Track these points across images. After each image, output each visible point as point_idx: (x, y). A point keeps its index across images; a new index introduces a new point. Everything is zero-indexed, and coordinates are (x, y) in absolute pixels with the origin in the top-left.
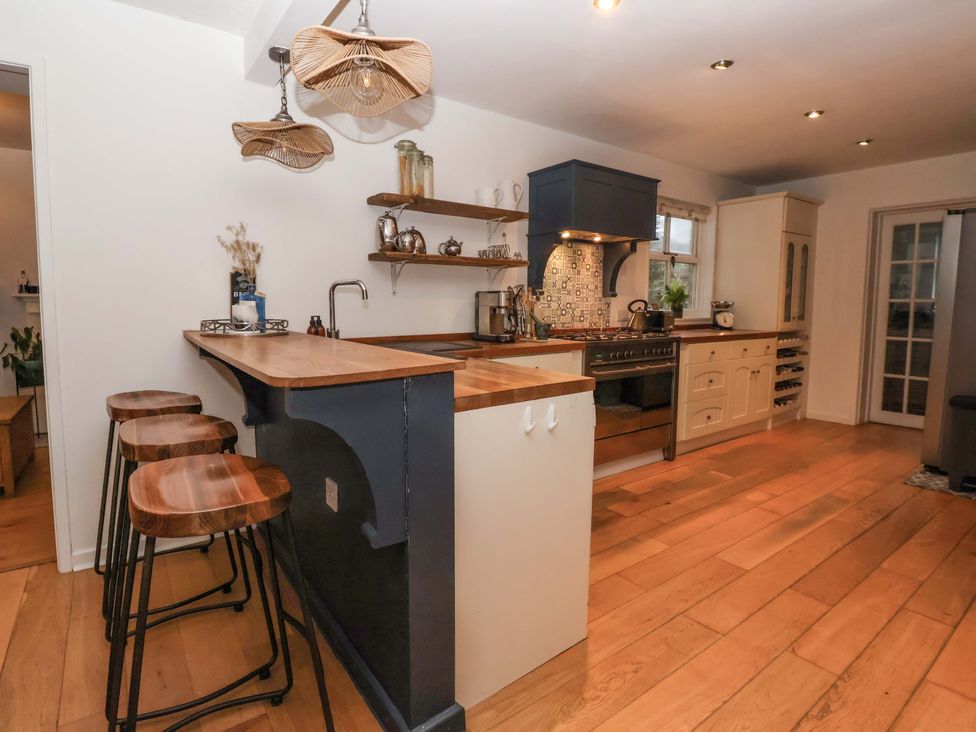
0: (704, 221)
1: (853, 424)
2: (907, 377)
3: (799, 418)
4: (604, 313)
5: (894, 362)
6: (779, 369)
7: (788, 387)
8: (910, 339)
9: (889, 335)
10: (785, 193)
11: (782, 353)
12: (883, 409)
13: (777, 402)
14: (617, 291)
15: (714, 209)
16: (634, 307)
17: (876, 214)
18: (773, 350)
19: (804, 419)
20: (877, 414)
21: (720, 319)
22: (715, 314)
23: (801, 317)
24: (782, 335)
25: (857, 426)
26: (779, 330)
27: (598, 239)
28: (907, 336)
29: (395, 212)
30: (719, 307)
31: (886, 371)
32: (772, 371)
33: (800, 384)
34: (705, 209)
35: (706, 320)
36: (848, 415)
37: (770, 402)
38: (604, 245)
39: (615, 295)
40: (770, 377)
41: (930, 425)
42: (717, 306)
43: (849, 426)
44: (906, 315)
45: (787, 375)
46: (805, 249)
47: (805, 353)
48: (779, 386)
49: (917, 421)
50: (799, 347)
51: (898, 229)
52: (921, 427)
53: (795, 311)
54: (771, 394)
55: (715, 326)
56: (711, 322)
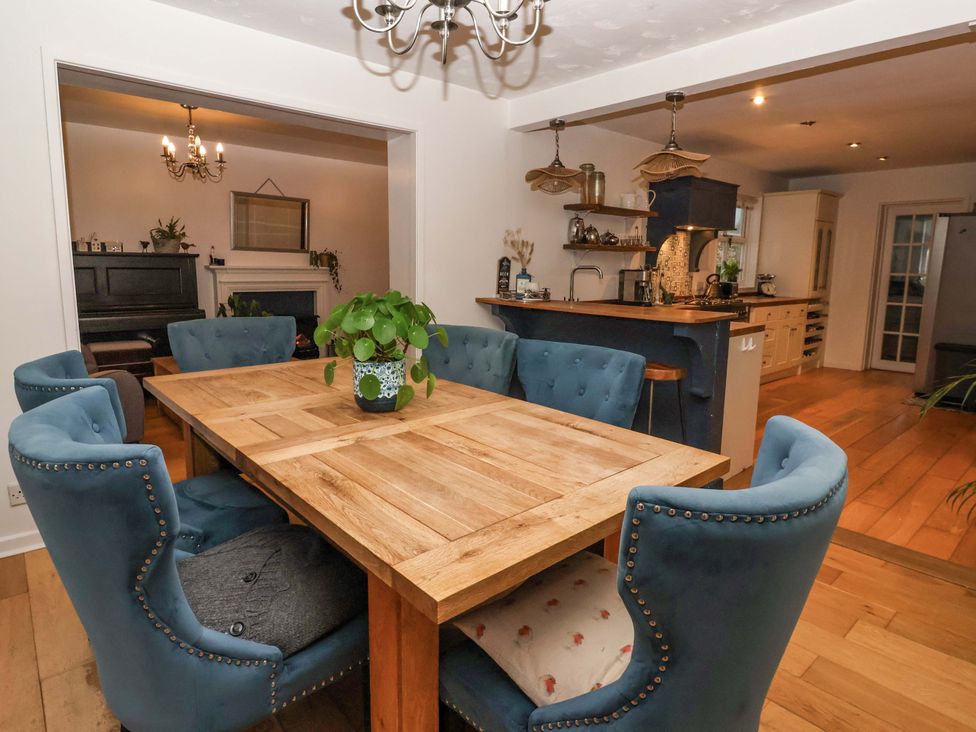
0: (752, 209)
1: (859, 370)
2: (901, 333)
3: (818, 366)
4: (689, 285)
5: (891, 322)
6: (808, 327)
7: (813, 341)
8: (904, 304)
9: (888, 301)
10: (819, 191)
11: (811, 315)
12: (883, 358)
13: (806, 353)
14: (700, 267)
15: (760, 199)
16: (711, 280)
17: (883, 206)
18: (805, 313)
19: (822, 368)
20: (877, 362)
21: (764, 288)
22: (760, 284)
23: (824, 287)
24: (811, 301)
25: (862, 371)
26: (810, 297)
27: (690, 228)
28: (901, 301)
29: (582, 215)
30: (763, 279)
31: (886, 329)
32: (804, 328)
33: (821, 340)
34: (753, 200)
35: (751, 289)
36: (856, 364)
37: (801, 352)
38: (693, 233)
39: (698, 271)
40: (802, 334)
41: (918, 369)
42: (762, 278)
43: (857, 372)
44: (902, 284)
45: (813, 332)
46: (830, 233)
47: (826, 315)
48: (808, 341)
49: (909, 367)
50: (821, 311)
51: (899, 218)
52: (913, 371)
53: (820, 283)
54: (802, 347)
55: (760, 293)
56: (756, 291)
